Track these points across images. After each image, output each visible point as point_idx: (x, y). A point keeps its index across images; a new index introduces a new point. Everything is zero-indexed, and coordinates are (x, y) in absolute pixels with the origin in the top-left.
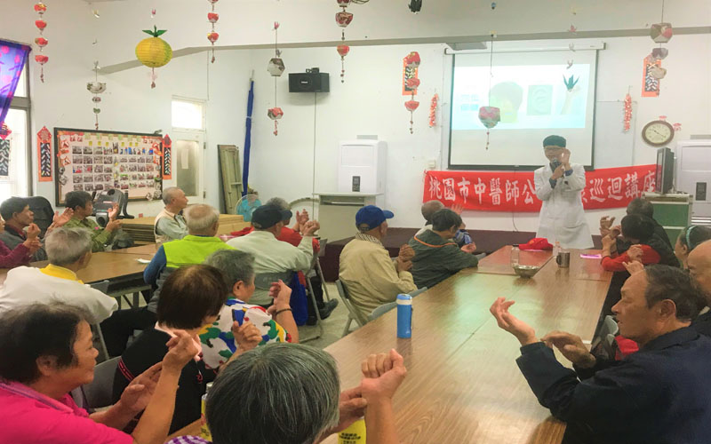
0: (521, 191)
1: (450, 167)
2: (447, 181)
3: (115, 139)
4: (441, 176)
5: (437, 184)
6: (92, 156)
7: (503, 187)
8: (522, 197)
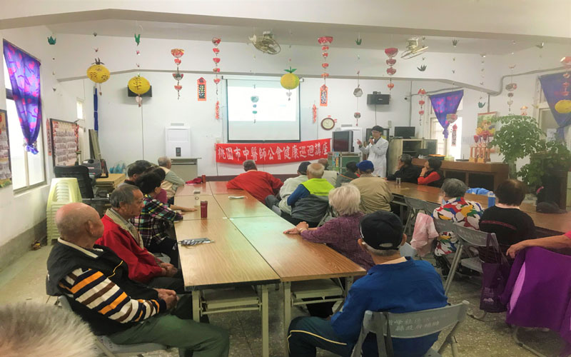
0: (267, 153)
1: (229, 141)
2: (228, 149)
3: (65, 126)
4: (224, 147)
5: (223, 151)
6: (61, 138)
7: (258, 151)
8: (268, 157)
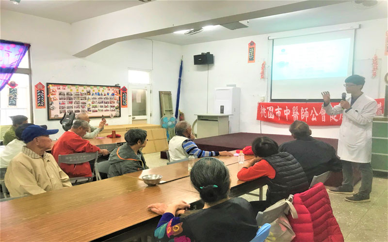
0: (310, 113)
1: (272, 100)
2: (270, 108)
3: (89, 89)
4: (266, 105)
5: (264, 110)
6: (72, 97)
7: (299, 111)
8: (310, 117)
